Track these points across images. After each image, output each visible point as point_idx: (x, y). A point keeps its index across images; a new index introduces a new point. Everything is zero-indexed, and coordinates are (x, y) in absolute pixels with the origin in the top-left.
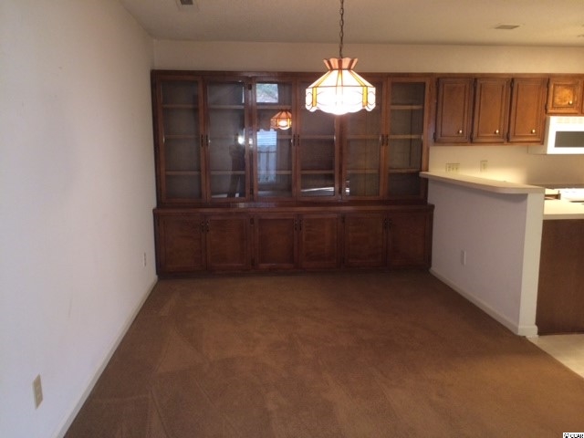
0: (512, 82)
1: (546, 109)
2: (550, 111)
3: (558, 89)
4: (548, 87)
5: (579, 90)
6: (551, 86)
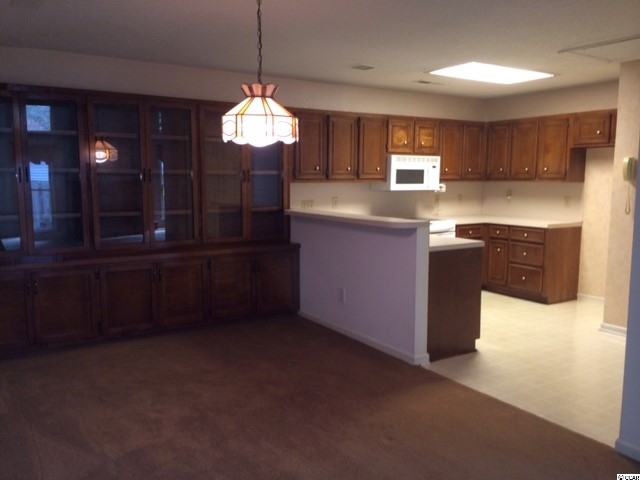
0: (359, 121)
1: (387, 149)
2: (390, 150)
3: (396, 129)
4: (387, 127)
5: (412, 131)
6: (390, 127)
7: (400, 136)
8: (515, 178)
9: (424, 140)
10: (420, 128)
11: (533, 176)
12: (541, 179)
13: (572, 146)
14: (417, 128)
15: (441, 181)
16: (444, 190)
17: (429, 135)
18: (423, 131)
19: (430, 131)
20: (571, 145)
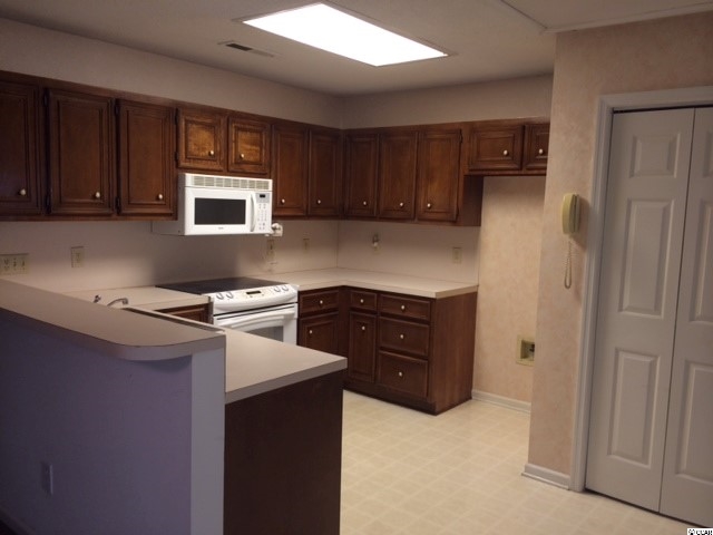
1: (177, 160)
2: (182, 164)
3: (193, 127)
4: (177, 123)
5: (222, 134)
6: (183, 124)
7: (201, 140)
8: (385, 216)
9: (245, 149)
10: (238, 129)
11: (411, 215)
12: (422, 220)
13: (467, 172)
14: (232, 130)
15: (275, 218)
16: (280, 233)
17: (253, 143)
18: (243, 136)
19: (255, 135)
20: (465, 170)
